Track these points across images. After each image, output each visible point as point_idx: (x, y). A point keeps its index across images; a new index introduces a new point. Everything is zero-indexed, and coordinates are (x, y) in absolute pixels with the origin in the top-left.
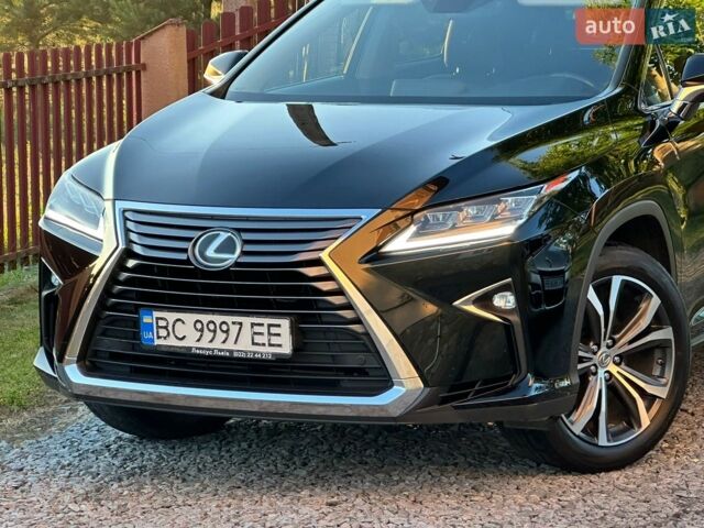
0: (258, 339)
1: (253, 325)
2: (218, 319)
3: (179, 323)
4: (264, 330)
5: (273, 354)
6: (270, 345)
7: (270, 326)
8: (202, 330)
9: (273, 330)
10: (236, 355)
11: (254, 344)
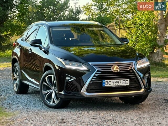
0: (124, 83)
1: (123, 81)
2: (117, 80)
3: (110, 82)
4: (125, 81)
5: (126, 85)
6: (126, 84)
7: (126, 81)
8: (114, 83)
9: (127, 81)
10: (120, 86)
11: (123, 84)
